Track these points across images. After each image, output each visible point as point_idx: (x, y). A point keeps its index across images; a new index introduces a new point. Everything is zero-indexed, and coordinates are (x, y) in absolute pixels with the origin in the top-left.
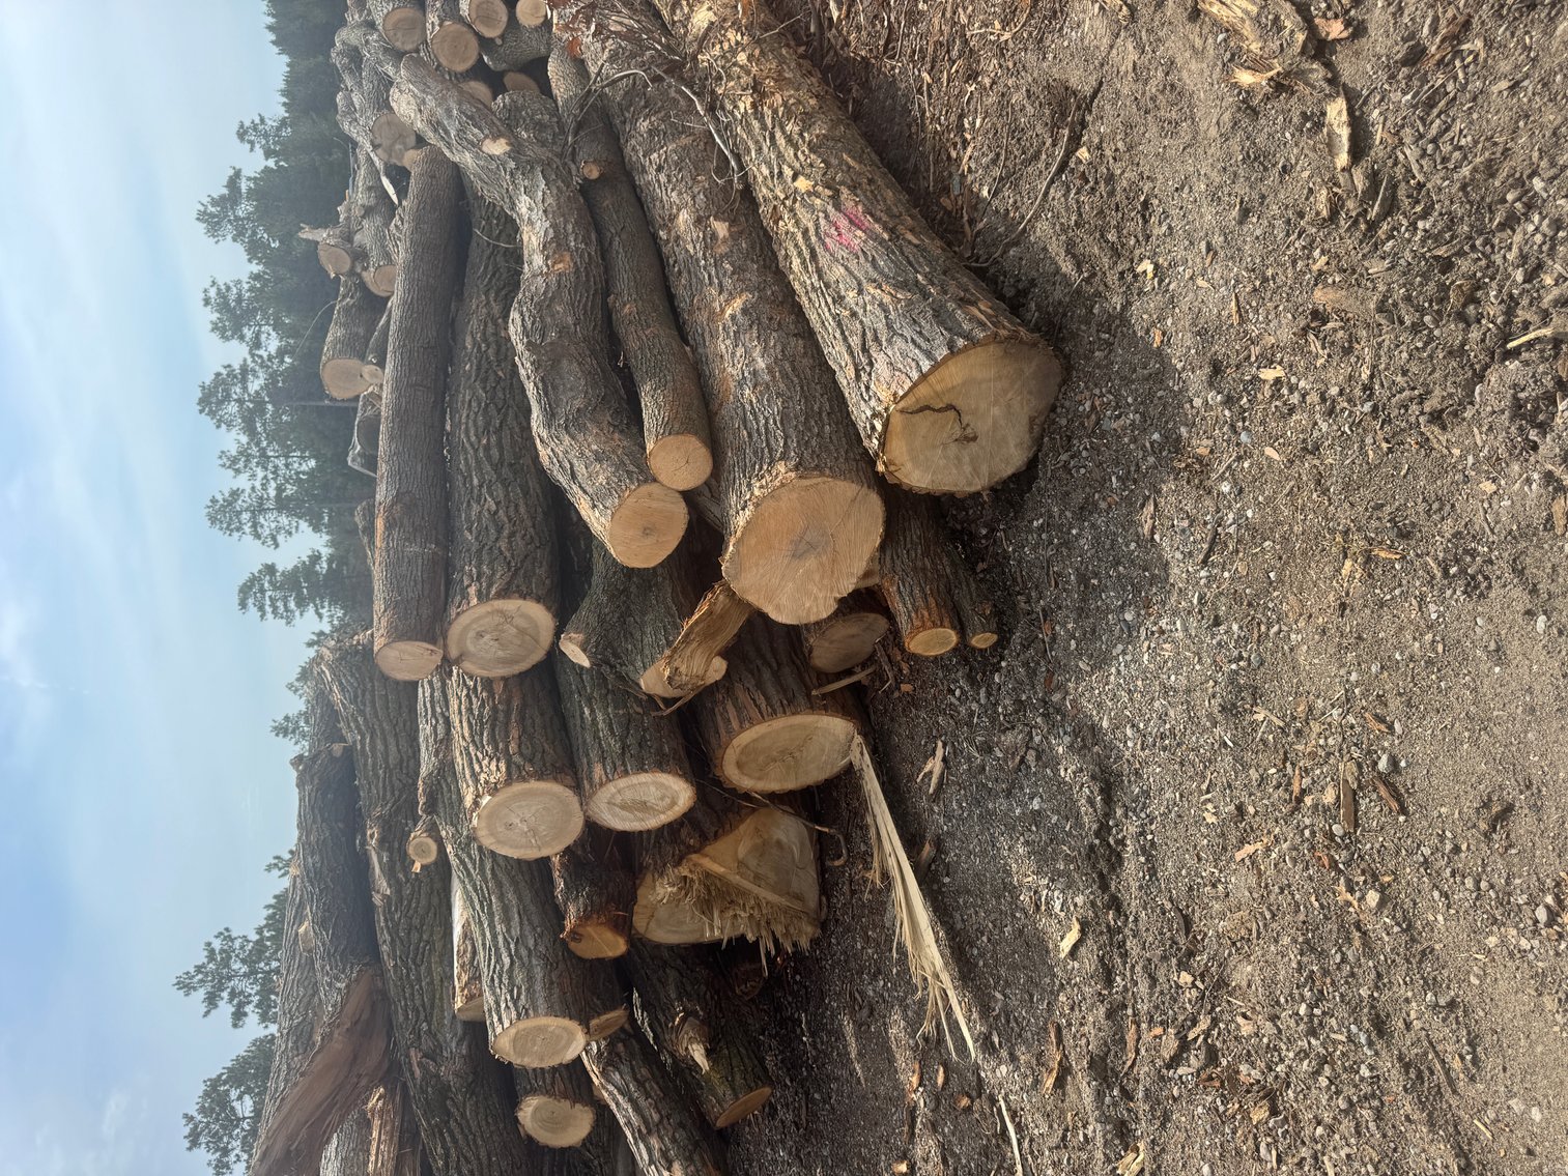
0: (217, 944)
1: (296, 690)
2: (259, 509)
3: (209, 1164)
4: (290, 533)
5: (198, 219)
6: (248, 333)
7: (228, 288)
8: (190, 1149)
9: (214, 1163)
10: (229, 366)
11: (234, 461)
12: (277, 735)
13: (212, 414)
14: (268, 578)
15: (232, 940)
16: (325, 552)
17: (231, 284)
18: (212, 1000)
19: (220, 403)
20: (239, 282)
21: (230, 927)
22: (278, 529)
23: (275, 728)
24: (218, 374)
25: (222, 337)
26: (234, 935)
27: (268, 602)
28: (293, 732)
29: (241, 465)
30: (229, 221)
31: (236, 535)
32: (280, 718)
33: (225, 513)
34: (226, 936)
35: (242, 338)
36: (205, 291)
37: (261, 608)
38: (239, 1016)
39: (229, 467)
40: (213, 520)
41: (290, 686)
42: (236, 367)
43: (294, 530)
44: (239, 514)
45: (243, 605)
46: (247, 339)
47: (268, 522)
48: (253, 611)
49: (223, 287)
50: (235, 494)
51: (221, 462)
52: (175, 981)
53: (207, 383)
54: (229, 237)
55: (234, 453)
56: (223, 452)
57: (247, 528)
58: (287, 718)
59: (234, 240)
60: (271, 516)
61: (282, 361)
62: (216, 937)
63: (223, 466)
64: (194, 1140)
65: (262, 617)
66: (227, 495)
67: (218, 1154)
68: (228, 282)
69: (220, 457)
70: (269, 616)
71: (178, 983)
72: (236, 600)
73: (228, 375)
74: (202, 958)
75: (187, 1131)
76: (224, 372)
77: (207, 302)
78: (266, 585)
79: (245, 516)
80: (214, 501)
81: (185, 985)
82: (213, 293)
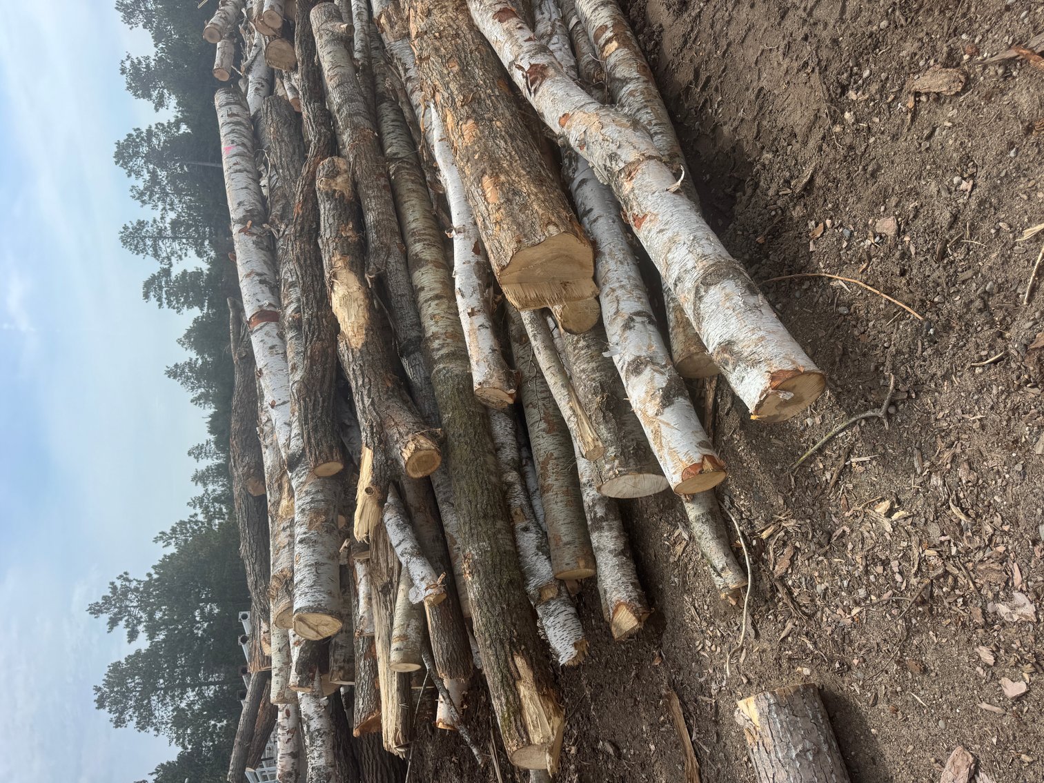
0: (118, 583)
1: (184, 344)
2: (160, 235)
3: (111, 721)
4: (181, 259)
5: (117, 8)
6: (155, 94)
7: (140, 62)
8: (98, 708)
9: (114, 719)
10: (138, 129)
11: (142, 194)
12: (169, 377)
13: (125, 165)
14: (164, 279)
15: (130, 581)
16: (206, 272)
17: (142, 59)
18: (113, 623)
19: (131, 157)
20: (148, 58)
21: (128, 571)
22: (173, 253)
23: (168, 372)
24: (130, 135)
25: (135, 95)
26: (131, 577)
27: (164, 296)
28: (180, 375)
29: (146, 198)
30: (141, 12)
31: (141, 255)
32: (171, 365)
33: (134, 237)
34: (125, 577)
35: (149, 96)
36: (122, 62)
37: (159, 299)
38: (133, 635)
39: (138, 199)
40: (125, 242)
41: (179, 341)
42: (144, 129)
43: (183, 256)
44: (143, 239)
45: (146, 296)
46: (154, 97)
47: (165, 247)
48: (153, 300)
49: (136, 61)
50: (141, 224)
51: (132, 194)
52: (88, 607)
53: (122, 141)
54: (141, 25)
55: (142, 188)
56: (133, 186)
57: (150, 251)
58: (176, 366)
59: (145, 27)
60: (167, 242)
61: (178, 128)
62: (118, 578)
63: (133, 197)
64: (101, 705)
65: (160, 305)
66: (135, 224)
67: (117, 714)
68: (140, 58)
69: (131, 190)
70: (165, 305)
71: (90, 609)
72: (141, 291)
73: (138, 136)
74: (108, 593)
75: (96, 697)
76: (134, 134)
77: (123, 71)
78: (163, 283)
79: (149, 242)
80: (126, 228)
81: (95, 610)
82: (128, 64)
